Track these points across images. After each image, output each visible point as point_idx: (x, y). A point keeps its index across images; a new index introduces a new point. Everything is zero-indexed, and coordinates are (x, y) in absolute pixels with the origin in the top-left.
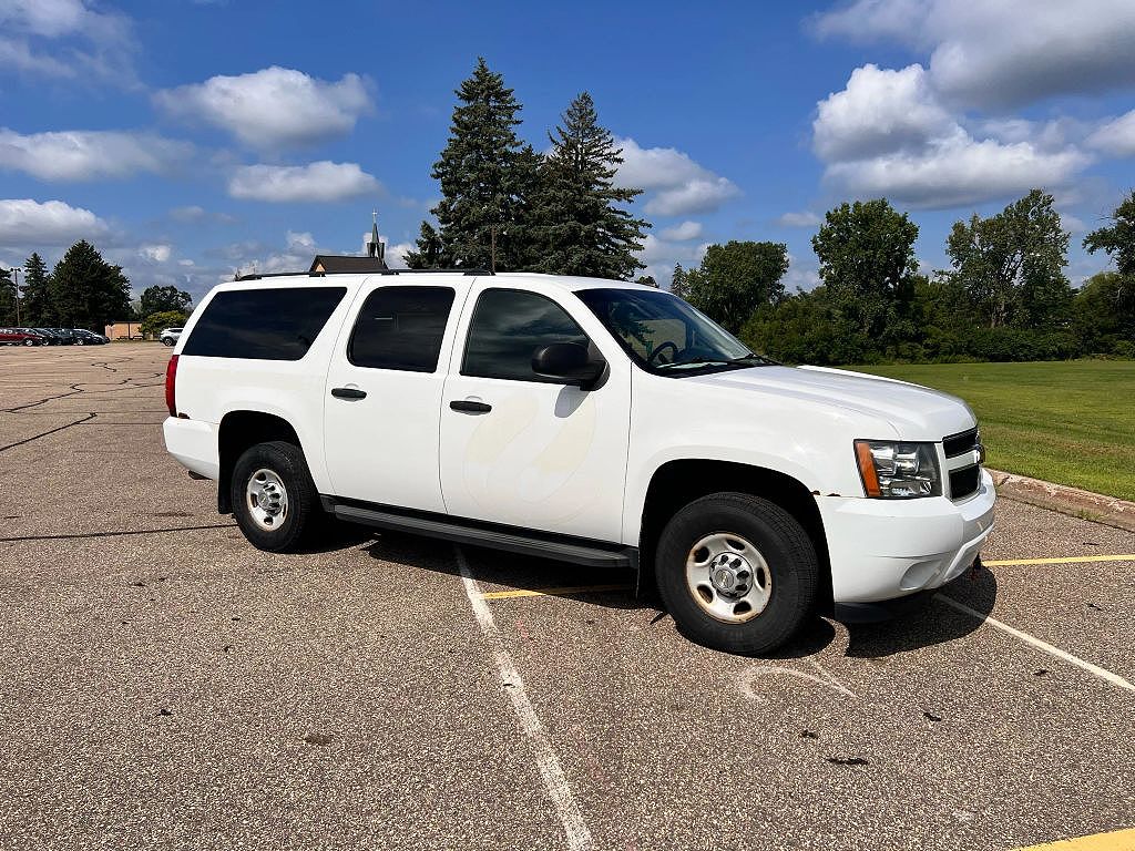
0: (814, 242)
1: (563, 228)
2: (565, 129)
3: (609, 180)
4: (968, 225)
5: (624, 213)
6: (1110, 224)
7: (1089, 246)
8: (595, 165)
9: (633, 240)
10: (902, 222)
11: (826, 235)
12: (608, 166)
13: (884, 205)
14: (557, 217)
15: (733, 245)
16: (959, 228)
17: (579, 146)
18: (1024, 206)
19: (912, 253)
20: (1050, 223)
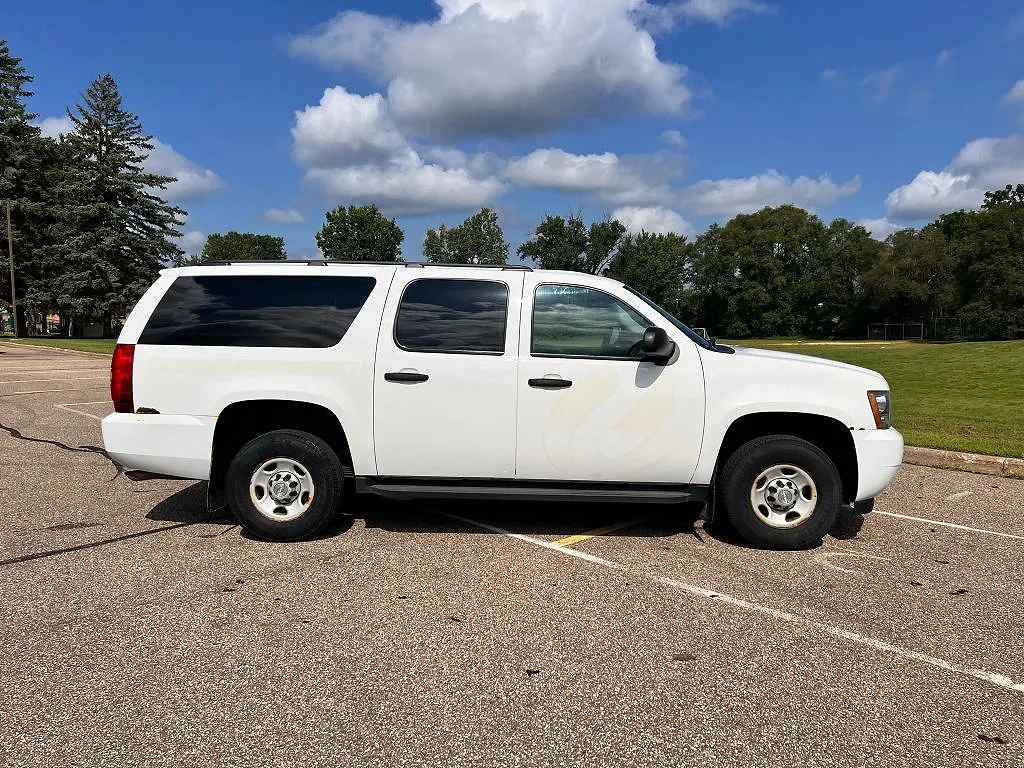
0: (318, 238)
1: (92, 209)
2: (86, 108)
3: (137, 165)
4: (438, 233)
5: (157, 199)
6: (534, 238)
7: (521, 254)
8: (122, 148)
9: (169, 225)
10: (391, 226)
11: (327, 232)
12: (138, 152)
13: (374, 211)
14: (81, 197)
15: (233, 236)
16: (431, 234)
17: (104, 128)
18: (477, 221)
19: (400, 253)
20: (496, 235)
